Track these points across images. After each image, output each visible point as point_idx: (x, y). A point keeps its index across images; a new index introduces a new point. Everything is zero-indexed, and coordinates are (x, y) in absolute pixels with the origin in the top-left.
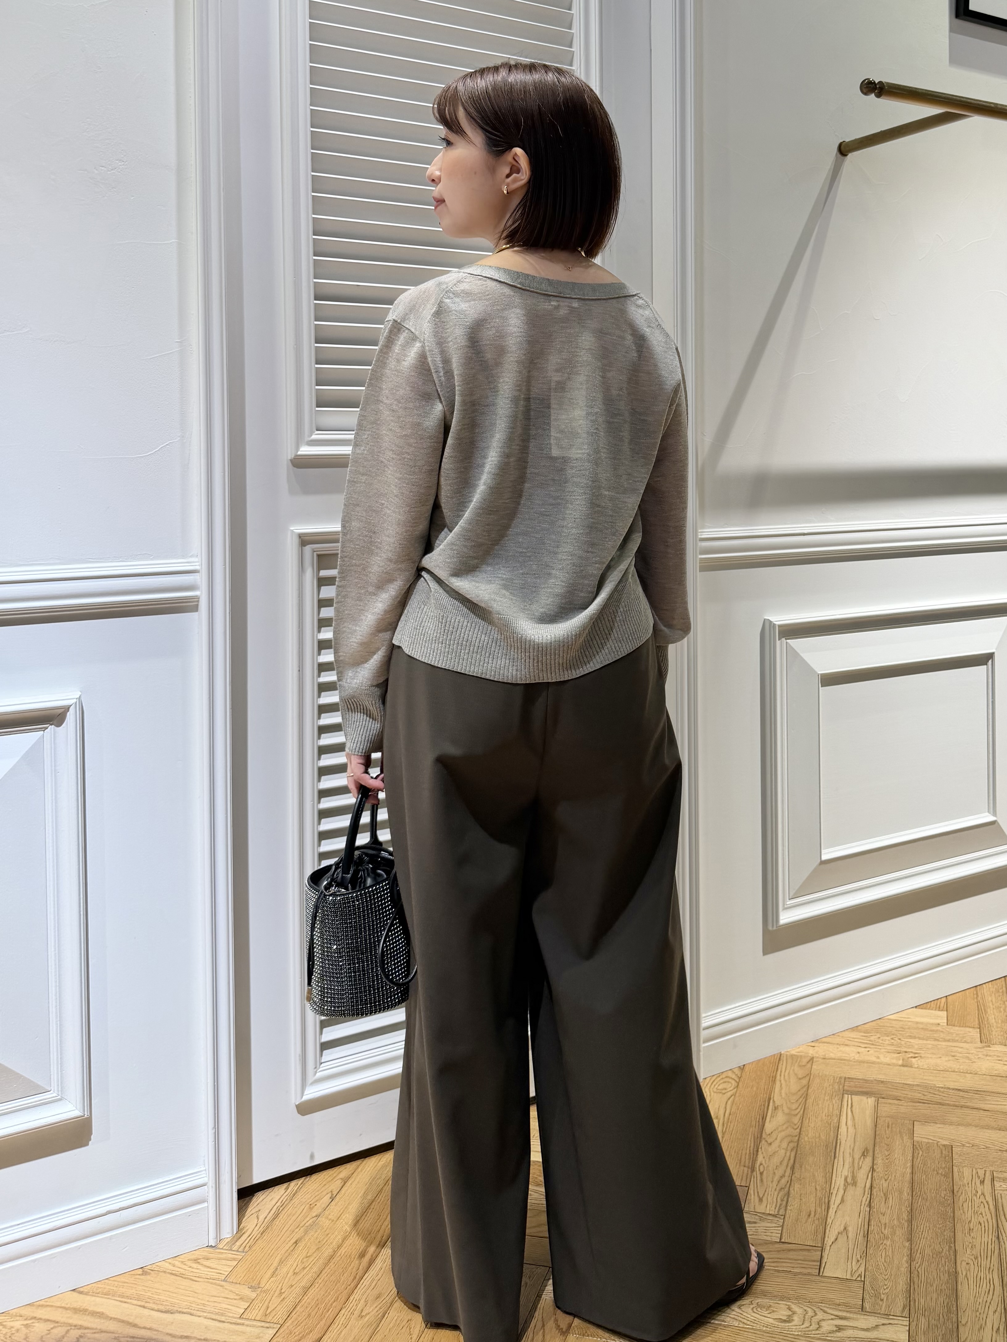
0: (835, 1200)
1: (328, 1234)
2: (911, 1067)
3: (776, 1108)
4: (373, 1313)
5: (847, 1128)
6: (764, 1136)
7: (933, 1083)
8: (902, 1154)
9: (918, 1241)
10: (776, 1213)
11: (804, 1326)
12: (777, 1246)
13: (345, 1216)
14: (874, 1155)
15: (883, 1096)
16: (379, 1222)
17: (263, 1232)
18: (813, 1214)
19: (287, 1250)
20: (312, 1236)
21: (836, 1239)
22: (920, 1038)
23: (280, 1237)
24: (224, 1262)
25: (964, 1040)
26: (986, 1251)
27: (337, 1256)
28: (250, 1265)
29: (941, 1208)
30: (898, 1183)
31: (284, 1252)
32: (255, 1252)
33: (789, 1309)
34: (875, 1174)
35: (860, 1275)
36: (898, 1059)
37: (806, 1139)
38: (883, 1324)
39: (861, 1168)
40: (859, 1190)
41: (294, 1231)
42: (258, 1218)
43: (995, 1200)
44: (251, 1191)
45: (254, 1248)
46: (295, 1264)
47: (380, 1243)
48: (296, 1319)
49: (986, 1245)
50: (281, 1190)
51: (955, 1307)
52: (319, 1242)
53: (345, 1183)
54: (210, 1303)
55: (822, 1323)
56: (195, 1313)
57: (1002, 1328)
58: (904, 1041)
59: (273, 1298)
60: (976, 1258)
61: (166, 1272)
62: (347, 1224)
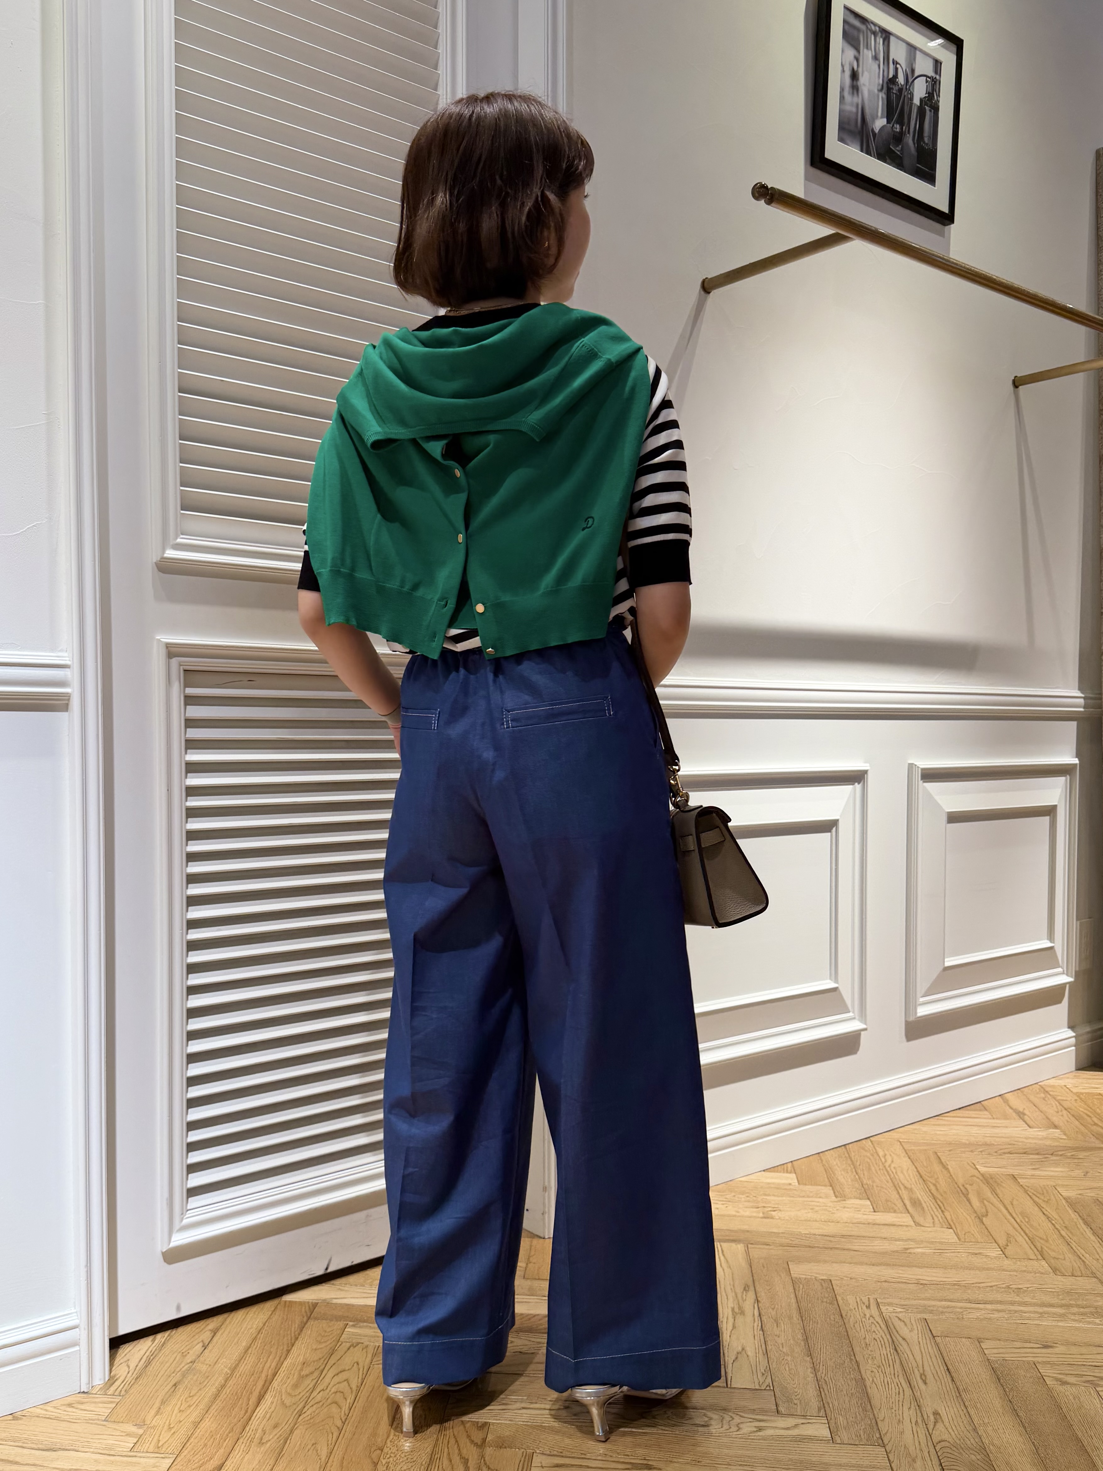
0: (727, 1327)
1: (208, 1376)
2: (772, 1218)
4: (273, 1440)
7: (799, 1230)
8: (783, 1288)
9: (819, 1356)
11: (723, 1429)
13: (223, 1361)
14: (755, 1289)
15: (751, 1242)
16: (261, 1364)
17: (137, 1378)
19: (168, 1392)
20: (192, 1379)
21: (737, 1358)
22: (774, 1195)
23: (156, 1381)
24: (101, 1405)
25: (818, 1196)
26: (887, 1361)
27: (222, 1395)
28: (130, 1407)
29: (833, 1329)
30: (786, 1311)
31: (164, 1394)
32: (132, 1396)
33: (706, 1416)
34: (760, 1305)
36: (758, 1212)
38: (802, 1424)
39: (745, 1300)
40: (749, 1318)
41: (169, 1376)
42: (129, 1367)
43: (885, 1320)
44: (116, 1343)
45: (131, 1392)
46: (179, 1403)
47: (266, 1381)
48: (193, 1449)
49: (886, 1356)
50: (147, 1342)
51: (869, 1407)
52: (200, 1383)
53: (215, 1334)
54: (94, 1441)
55: (741, 1426)
56: (80, 1449)
57: (920, 1421)
58: (760, 1198)
59: (162, 1433)
60: (879, 1367)
61: (38, 1417)
62: (226, 1368)
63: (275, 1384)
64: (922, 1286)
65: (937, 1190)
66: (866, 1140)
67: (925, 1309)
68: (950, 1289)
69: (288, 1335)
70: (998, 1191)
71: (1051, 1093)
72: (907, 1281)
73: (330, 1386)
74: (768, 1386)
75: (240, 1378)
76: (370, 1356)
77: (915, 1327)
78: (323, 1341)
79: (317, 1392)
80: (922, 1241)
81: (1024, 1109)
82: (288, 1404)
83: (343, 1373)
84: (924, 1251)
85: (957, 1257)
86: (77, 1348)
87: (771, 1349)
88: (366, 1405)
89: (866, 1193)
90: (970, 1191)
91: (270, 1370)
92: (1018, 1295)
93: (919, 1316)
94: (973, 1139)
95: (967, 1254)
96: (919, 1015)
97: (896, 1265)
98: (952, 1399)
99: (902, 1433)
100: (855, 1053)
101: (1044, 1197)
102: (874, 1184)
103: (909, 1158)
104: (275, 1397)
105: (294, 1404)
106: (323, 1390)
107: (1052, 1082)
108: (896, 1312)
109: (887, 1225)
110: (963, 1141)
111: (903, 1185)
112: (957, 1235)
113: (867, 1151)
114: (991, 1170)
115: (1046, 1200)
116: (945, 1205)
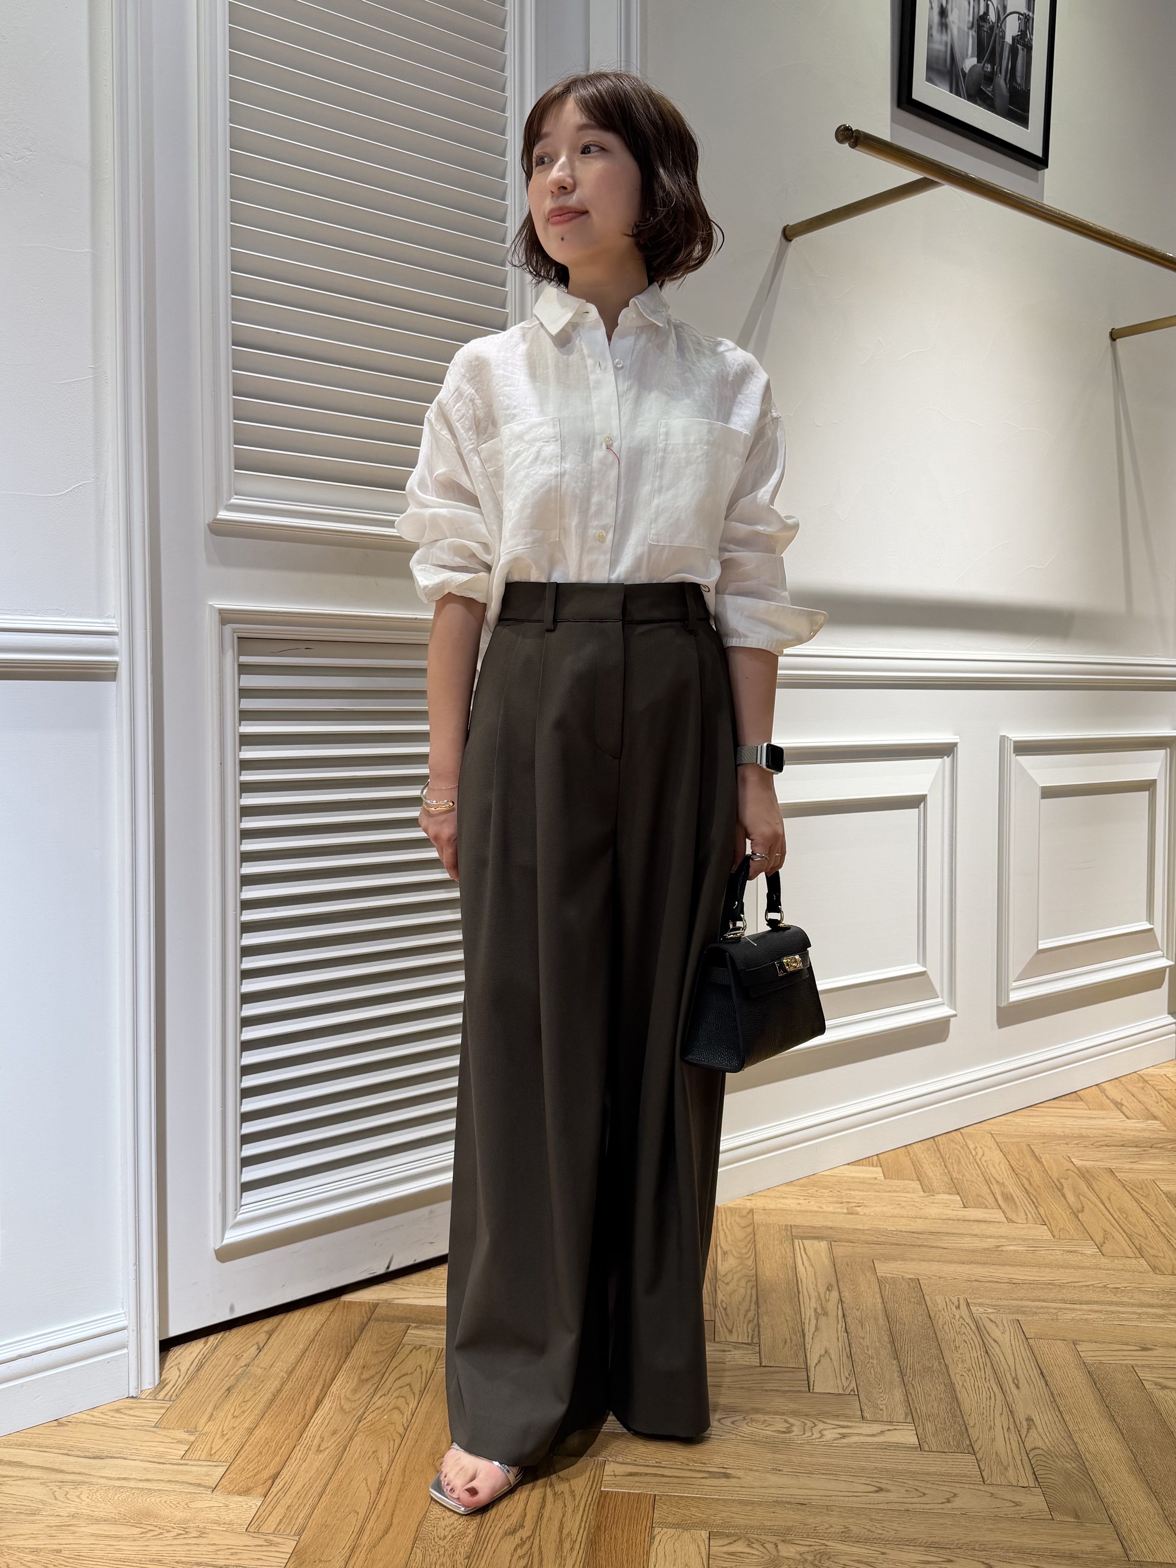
0: (810, 1329)
1: (263, 1381)
2: (857, 1214)
3: (725, 1253)
4: (332, 1448)
5: (805, 1268)
6: (719, 1277)
7: (885, 1227)
8: (869, 1287)
9: (906, 1359)
10: (750, 1342)
11: (805, 1436)
12: (758, 1369)
13: (278, 1364)
14: (839, 1289)
15: (835, 1239)
16: (318, 1367)
17: (189, 1382)
18: (789, 1341)
19: (221, 1397)
20: (246, 1383)
21: (819, 1361)
22: (859, 1190)
23: (209, 1385)
24: (150, 1411)
25: (905, 1190)
26: (977, 1365)
27: (278, 1400)
28: (181, 1412)
29: (921, 1331)
30: (871, 1311)
31: (216, 1399)
32: (183, 1401)
33: (786, 1421)
34: (844, 1305)
36: (843, 1208)
37: (764, 1278)
38: (888, 1430)
39: (828, 1300)
40: (832, 1319)
41: (223, 1380)
42: (180, 1370)
43: (975, 1321)
44: (167, 1345)
45: (182, 1396)
46: (233, 1408)
47: (324, 1385)
48: (247, 1457)
49: (977, 1359)
50: (198, 1344)
51: (959, 1413)
52: (255, 1388)
53: (270, 1336)
54: (143, 1448)
55: (825, 1432)
56: (129, 1457)
57: (1012, 1427)
58: (844, 1193)
59: (215, 1440)
60: (969, 1370)
61: (84, 1423)
62: (282, 1371)
63: (334, 1388)
64: (1014, 1286)
65: (1031, 1184)
66: (956, 1132)
67: (1019, 1310)
68: (1043, 1288)
69: (347, 1337)
70: (1095, 1186)
71: (1149, 1082)
72: (999, 1280)
73: (391, 1391)
74: (853, 1390)
76: (433, 1359)
77: (1007, 1329)
78: (383, 1343)
79: (378, 1397)
80: (1015, 1239)
81: (1122, 1099)
82: (347, 1410)
83: (406, 1376)
84: (1016, 1248)
85: (1052, 1255)
86: (125, 1351)
87: (856, 1351)
88: (428, 1413)
89: (955, 1187)
90: (1065, 1185)
91: (328, 1375)
92: (1115, 1295)
93: (1011, 1317)
94: (1067, 1131)
95: (1062, 1252)
96: (1011, 1000)
97: (987, 1264)
98: (1046, 1406)
99: (993, 1440)
100: (945, 1040)
101: (1143, 1192)
102: (964, 1179)
103: (1001, 1151)
104: (333, 1402)
105: (354, 1410)
106: (384, 1395)
107: (1151, 1071)
108: (988, 1313)
109: (978, 1221)
110: (1059, 1133)
111: (995, 1179)
112: (1052, 1232)
113: (956, 1143)
114: (1088, 1164)
115: (1145, 1195)
116: (1039, 1200)
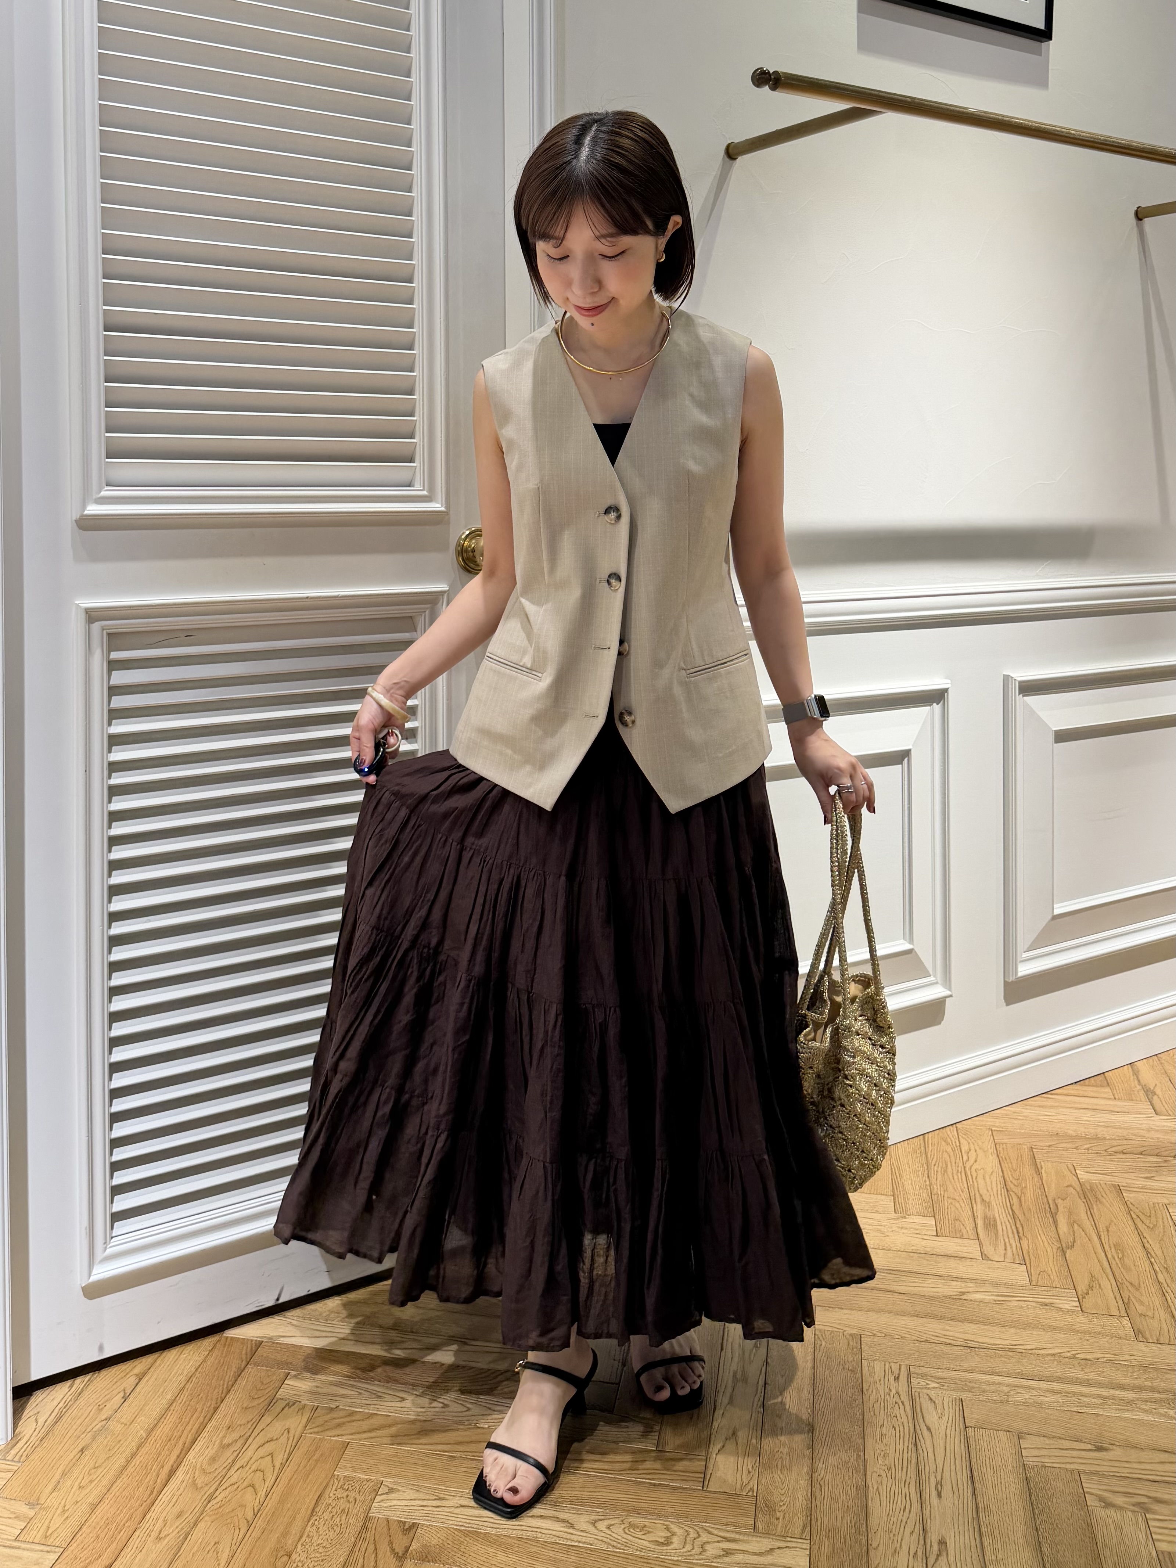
0: (724, 1399)
1: (120, 1441)
4: (174, 1534)
9: (822, 1447)
11: (685, 1550)
12: (655, 1453)
13: (140, 1419)
14: (768, 1346)
16: (182, 1424)
17: (43, 1438)
19: (72, 1460)
20: (101, 1443)
21: (725, 1445)
23: (62, 1445)
25: (875, 1209)
26: (901, 1461)
27: (130, 1468)
28: (28, 1478)
29: (848, 1408)
31: (67, 1462)
32: (32, 1464)
33: (668, 1529)
34: (769, 1368)
35: (752, 1490)
38: (779, 1548)
39: (753, 1361)
40: (751, 1387)
41: (78, 1438)
43: (912, 1398)
44: (21, 1392)
45: (32, 1458)
46: (81, 1476)
47: (182, 1450)
48: (81, 1543)
49: (901, 1453)
50: (64, 1388)
51: (864, 1528)
52: (110, 1449)
53: (142, 1377)
55: (707, 1547)
57: (920, 1551)
59: (55, 1517)
60: (889, 1466)
62: (142, 1429)
63: (191, 1455)
64: (968, 1351)
65: (1021, 1205)
66: (951, 1127)
67: (965, 1385)
68: (1002, 1356)
69: (219, 1386)
70: (1095, 1210)
72: (953, 1342)
73: (251, 1462)
74: (753, 1487)
75: (154, 1446)
76: (304, 1420)
77: (947, 1412)
78: (256, 1396)
79: (236, 1468)
80: (983, 1282)
81: (1157, 1086)
82: (199, 1486)
83: (272, 1443)
84: (984, 1297)
85: (1022, 1308)
88: (285, 1492)
89: (933, 1209)
90: (1061, 1208)
92: (1082, 1370)
93: (954, 1393)
94: (1082, 1130)
95: (1034, 1304)
96: (1022, 973)
97: (943, 1317)
98: (966, 1521)
100: (940, 1023)
101: (1150, 1220)
102: (946, 1195)
103: (998, 1156)
104: (188, 1473)
105: (207, 1485)
106: (242, 1467)
108: (929, 1389)
109: (947, 1256)
110: (1070, 1132)
111: (981, 1196)
112: (1030, 1276)
113: (948, 1144)
114: (1094, 1178)
115: (1151, 1226)
116: (1025, 1230)
